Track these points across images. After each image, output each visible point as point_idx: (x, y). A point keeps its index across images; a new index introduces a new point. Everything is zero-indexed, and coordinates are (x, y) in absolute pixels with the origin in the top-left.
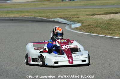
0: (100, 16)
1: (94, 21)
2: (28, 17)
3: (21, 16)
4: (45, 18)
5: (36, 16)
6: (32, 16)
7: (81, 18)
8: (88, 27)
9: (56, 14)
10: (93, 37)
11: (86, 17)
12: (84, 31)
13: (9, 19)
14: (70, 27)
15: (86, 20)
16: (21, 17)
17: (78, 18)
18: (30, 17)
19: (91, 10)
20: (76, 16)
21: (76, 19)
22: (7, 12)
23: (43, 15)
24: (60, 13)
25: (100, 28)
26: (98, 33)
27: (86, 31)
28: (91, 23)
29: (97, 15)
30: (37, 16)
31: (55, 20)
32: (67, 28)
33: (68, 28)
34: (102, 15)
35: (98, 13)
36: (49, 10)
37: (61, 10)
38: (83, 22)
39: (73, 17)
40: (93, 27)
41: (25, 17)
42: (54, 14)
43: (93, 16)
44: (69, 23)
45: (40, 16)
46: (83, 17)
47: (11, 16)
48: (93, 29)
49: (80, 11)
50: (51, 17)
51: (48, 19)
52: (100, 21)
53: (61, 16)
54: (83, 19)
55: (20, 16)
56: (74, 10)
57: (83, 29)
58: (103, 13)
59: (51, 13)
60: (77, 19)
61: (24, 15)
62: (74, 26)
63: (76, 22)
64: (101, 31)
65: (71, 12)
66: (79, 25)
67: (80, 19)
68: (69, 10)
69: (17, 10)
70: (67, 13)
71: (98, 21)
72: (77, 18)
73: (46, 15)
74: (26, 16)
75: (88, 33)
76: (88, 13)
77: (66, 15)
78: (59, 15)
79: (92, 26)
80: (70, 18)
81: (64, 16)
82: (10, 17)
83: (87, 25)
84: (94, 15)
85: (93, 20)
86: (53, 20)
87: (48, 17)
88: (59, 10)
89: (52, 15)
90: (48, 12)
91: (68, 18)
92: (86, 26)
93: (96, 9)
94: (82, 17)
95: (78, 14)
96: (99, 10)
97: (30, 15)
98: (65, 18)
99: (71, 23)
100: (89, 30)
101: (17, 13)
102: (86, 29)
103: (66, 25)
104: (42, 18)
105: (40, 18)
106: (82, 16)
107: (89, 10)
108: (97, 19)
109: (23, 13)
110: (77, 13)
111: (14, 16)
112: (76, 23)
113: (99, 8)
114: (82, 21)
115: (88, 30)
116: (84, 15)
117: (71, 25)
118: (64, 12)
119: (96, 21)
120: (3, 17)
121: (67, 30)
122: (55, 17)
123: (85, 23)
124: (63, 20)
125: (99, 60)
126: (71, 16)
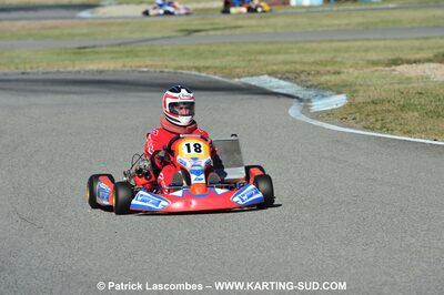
0: (421, 66)
1: (397, 87)
2: (152, 70)
3: (126, 69)
4: (215, 74)
5: (182, 68)
6: (166, 67)
7: (348, 73)
8: (372, 107)
10: (389, 147)
11: (366, 71)
12: (356, 122)
14: (306, 110)
15: (369, 83)
16: (128, 72)
17: (339, 73)
18: (158, 70)
19: (388, 43)
20: (329, 68)
21: (328, 78)
23: (209, 63)
24: (270, 58)
25: (416, 114)
27: (364, 123)
28: (384, 95)
29: (409, 62)
30: (187, 67)
31: (253, 83)
32: (294, 111)
33: (298, 112)
34: (427, 65)
35: (412, 57)
36: (231, 43)
38: (356, 91)
39: (318, 73)
40: (390, 108)
41: (140, 72)
42: (250, 60)
43: (393, 67)
44: (303, 93)
45: (198, 69)
46: (356, 73)
48: (390, 117)
49: (347, 50)
50: (238, 70)
51: (224, 80)
52: (419, 86)
53: (275, 68)
54: (357, 78)
55: (124, 66)
56: (323, 45)
57: (353, 116)
58: (430, 55)
59: (239, 56)
60: (334, 79)
61: (138, 64)
62: (319, 105)
63: (329, 89)
64: (419, 124)
65: (314, 51)
66: (338, 101)
67: (344, 76)
68: (307, 46)
70: (296, 57)
71: (409, 86)
72: (334, 73)
73: (217, 63)
74: (145, 69)
75: (373, 129)
76: (373, 56)
77: (295, 63)
78: (266, 66)
79: (387, 106)
80: (309, 74)
81: (288, 67)
83: (370, 100)
84: (396, 62)
85: (391, 84)
86: (245, 84)
87: (226, 71)
88: (270, 47)
89: (242, 64)
90: (227, 54)
91: (299, 74)
92: (367, 103)
94: (351, 70)
95: (339, 59)
96: (417, 43)
97: (160, 63)
98: (287, 75)
99: (312, 92)
100: (377, 121)
101: (113, 55)
102: (363, 116)
103: (291, 100)
104: (203, 75)
105: (197, 73)
106: (351, 67)
107: (381, 43)
108: (409, 79)
109: (137, 56)
110: (334, 57)
111: (101, 66)
112: (331, 95)
113: (417, 39)
114: (351, 85)
115: (372, 119)
116: (361, 62)
117: (309, 100)
118: (286, 53)
119: (402, 86)
120: (61, 73)
121: (295, 121)
122: (252, 70)
123: (361, 94)
124: (282, 83)
125: (409, 232)
126: (313, 68)
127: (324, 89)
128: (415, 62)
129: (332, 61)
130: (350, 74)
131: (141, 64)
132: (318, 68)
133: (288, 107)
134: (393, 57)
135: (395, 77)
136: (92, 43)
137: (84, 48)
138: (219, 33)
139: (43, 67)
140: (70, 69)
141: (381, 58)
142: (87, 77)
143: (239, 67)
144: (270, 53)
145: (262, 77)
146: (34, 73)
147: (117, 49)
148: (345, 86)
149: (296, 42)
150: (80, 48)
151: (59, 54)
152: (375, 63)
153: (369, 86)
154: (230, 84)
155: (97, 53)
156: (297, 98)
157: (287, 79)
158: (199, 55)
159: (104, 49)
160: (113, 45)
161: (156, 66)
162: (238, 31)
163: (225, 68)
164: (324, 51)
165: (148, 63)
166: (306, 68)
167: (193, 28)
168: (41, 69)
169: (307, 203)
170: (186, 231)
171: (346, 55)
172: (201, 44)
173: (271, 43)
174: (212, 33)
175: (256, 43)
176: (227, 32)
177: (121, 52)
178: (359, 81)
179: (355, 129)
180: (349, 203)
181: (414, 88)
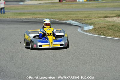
1: (106, 24)
2: (40, 18)
3: (34, 18)
4: (57, 20)
8: (100, 29)
9: (68, 16)
10: (105, 40)
11: (98, 19)
12: (96, 33)
13: (21, 20)
14: (82, 30)
17: (91, 20)
19: (103, 12)
20: (88, 18)
21: (88, 21)
22: (20, 14)
23: (55, 17)
24: (72, 15)
25: (112, 31)
26: (110, 36)
27: (98, 33)
28: (103, 26)
29: (109, 17)
31: (68, 22)
32: (79, 30)
34: (114, 18)
36: (61, 12)
37: (73, 13)
38: (95, 25)
39: (85, 20)
41: (37, 19)
43: (105, 18)
44: (81, 25)
46: (95, 20)
47: (24, 17)
48: (105, 32)
49: (92, 14)
50: (63, 19)
51: (60, 21)
52: (112, 23)
53: (73, 18)
54: (95, 21)
55: (33, 17)
56: (86, 12)
57: (95, 31)
58: (115, 15)
59: (63, 15)
61: (36, 17)
62: (86, 28)
63: (88, 24)
64: (113, 34)
65: (83, 14)
66: (91, 27)
68: (81, 12)
69: (29, 12)
70: (79, 15)
73: (58, 17)
74: (38, 18)
75: (100, 35)
76: (100, 15)
77: (79, 17)
78: (71, 18)
79: (104, 29)
80: (83, 20)
81: (77, 18)
82: (22, 19)
84: (106, 17)
85: (105, 23)
86: (65, 22)
87: (60, 19)
88: (71, 13)
89: (64, 17)
90: (60, 14)
91: (80, 20)
92: (98, 28)
93: (109, 12)
94: (94, 19)
96: (111, 12)
97: (42, 17)
98: (77, 20)
99: (83, 25)
100: (101, 33)
101: (29, 14)
102: (98, 31)
104: (54, 20)
105: (52, 19)
107: (102, 12)
108: (109, 22)
109: (36, 15)
111: (26, 17)
112: (88, 26)
113: (111, 11)
115: (100, 32)
116: (96, 17)
117: (83, 27)
118: (76, 14)
119: (108, 24)
120: (15, 19)
121: (79, 32)
122: (67, 19)
123: (97, 25)
124: (75, 22)
125: (111, 63)
128: (111, 17)
129: (89, 17)
130: (94, 20)
131: (37, 17)
132: (85, 18)
133: (78, 28)
134: (105, 16)
135: (106, 21)
139: (11, 17)
140: (18, 18)
141: (102, 16)
145: (70, 21)
146: (8, 19)
148: (93, 23)
149: (79, 11)
151: (15, 14)
152: (100, 17)
153: (99, 23)
156: (80, 26)
157: (76, 21)
161: (41, 17)
164: (86, 14)
165: (39, 17)
166: (82, 18)
168: (10, 18)
170: (51, 62)
171: (92, 15)
173: (72, 11)
175: (68, 11)
178: (96, 22)
179: (96, 35)
180: (94, 55)
181: (111, 24)
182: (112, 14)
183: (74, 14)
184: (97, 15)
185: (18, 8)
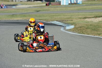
0: (91, 19)
1: (85, 24)
3: (24, 20)
4: (44, 21)
8: (80, 28)
9: (54, 18)
10: (84, 37)
11: (79, 20)
14: (65, 29)
15: (79, 23)
17: (72, 20)
19: (83, 14)
20: (70, 19)
21: (70, 22)
23: (42, 18)
24: (56, 17)
25: (90, 30)
27: (78, 32)
28: (83, 25)
29: (88, 18)
30: (37, 19)
31: (53, 23)
32: (62, 29)
33: (63, 30)
34: (92, 19)
35: (89, 17)
36: (48, 14)
38: (76, 25)
39: (67, 20)
40: (84, 28)
41: (27, 20)
42: (52, 18)
43: (85, 19)
45: (40, 20)
46: (76, 20)
49: (74, 15)
51: (46, 22)
52: (91, 23)
53: (58, 19)
54: (76, 21)
55: (23, 19)
57: (75, 30)
58: (93, 16)
59: (49, 16)
60: (71, 22)
62: (68, 28)
63: (70, 24)
64: (91, 32)
65: (66, 16)
66: (72, 27)
67: (73, 21)
68: (65, 14)
70: (62, 17)
73: (44, 18)
75: (80, 33)
76: (80, 17)
77: (62, 18)
78: (56, 19)
80: (65, 21)
81: (60, 19)
84: (85, 18)
88: (56, 14)
89: (50, 18)
90: (46, 16)
91: (63, 21)
93: (88, 13)
94: (75, 20)
95: (72, 17)
96: (90, 14)
99: (66, 25)
102: (78, 30)
106: (75, 19)
107: (82, 14)
108: (88, 22)
109: (26, 17)
110: (71, 17)
111: (18, 19)
112: (70, 26)
113: (90, 13)
114: (75, 23)
115: (80, 31)
116: (77, 18)
117: (65, 27)
118: (60, 16)
119: (87, 23)
120: (8, 20)
121: (62, 31)
122: (52, 20)
123: (77, 25)
125: (88, 57)
126: (66, 19)
127: (69, 24)
128: (90, 18)
129: (71, 18)
130: (75, 21)
131: (27, 18)
132: (68, 19)
133: (61, 28)
134: (85, 17)
135: (85, 21)
136: (16, 14)
137: (14, 15)
138: (45, 11)
139: (4, 19)
140: (10, 20)
141: (82, 17)
142: (15, 21)
143: (49, 19)
144: (56, 16)
145: (55, 21)
146: (2, 21)
147: (21, 15)
148: (74, 23)
149: (62, 13)
150: (13, 15)
151: (8, 16)
152: (80, 18)
154: (47, 23)
155: (17, 16)
156: (63, 26)
157: (60, 22)
158: (40, 16)
159: (18, 15)
160: (20, 14)
162: (49, 11)
163: (46, 19)
164: (69, 15)
166: (65, 19)
167: (39, 10)
169: (65, 50)
171: (74, 16)
172: (41, 14)
174: (43, 11)
175: (53, 14)
176: (47, 11)
177: (22, 16)
178: (77, 22)
179: (76, 33)
180: (75, 50)
181: (89, 24)
182: (91, 15)
183: (58, 16)
184: (78, 16)
185: (11, 11)
